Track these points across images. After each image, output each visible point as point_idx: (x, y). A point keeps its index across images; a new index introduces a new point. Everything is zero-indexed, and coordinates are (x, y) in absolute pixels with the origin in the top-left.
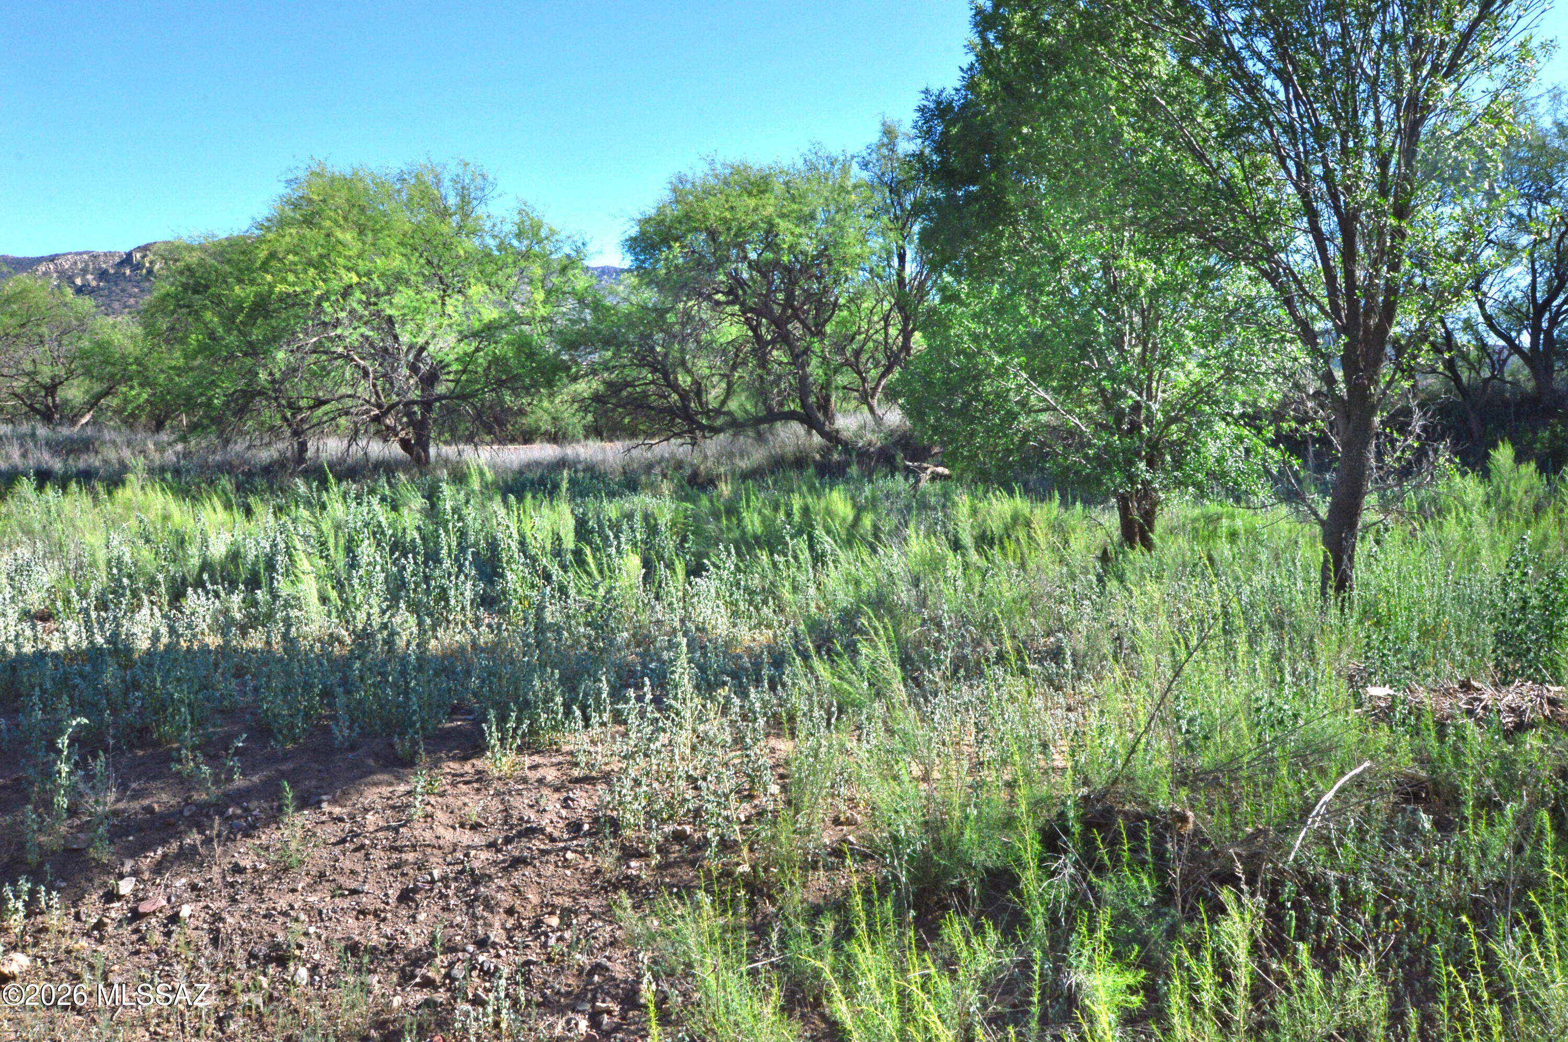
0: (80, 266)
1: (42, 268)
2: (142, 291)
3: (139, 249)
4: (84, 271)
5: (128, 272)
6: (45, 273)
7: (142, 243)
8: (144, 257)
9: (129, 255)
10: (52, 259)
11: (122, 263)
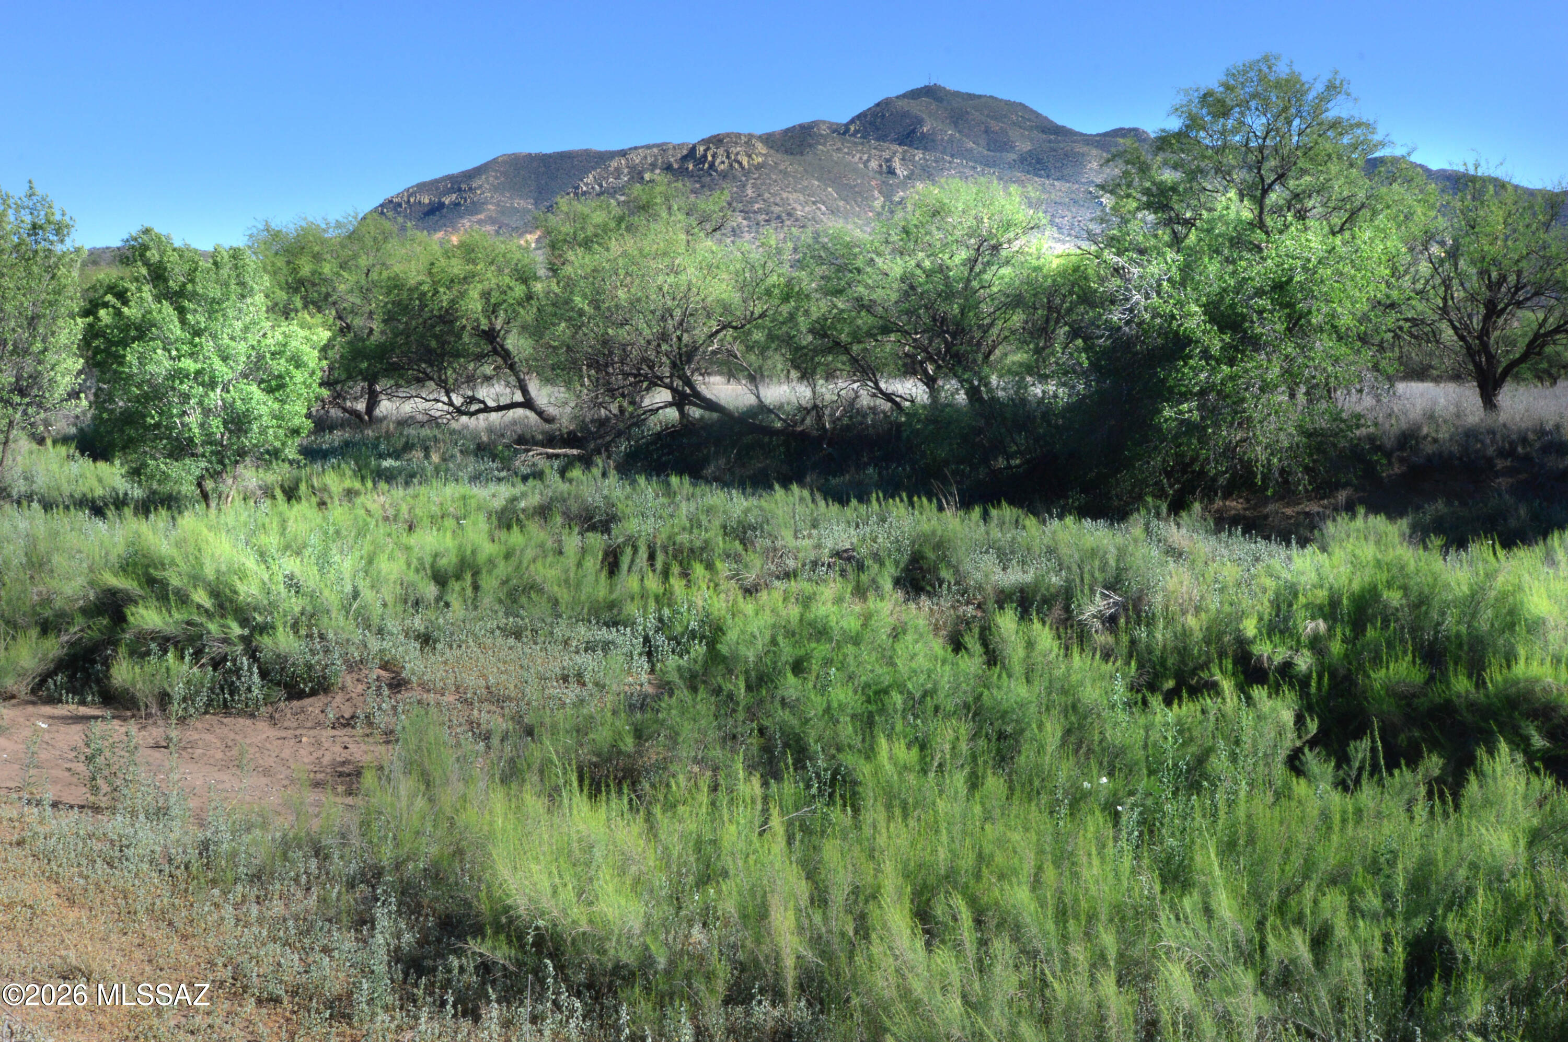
0: (649, 160)
1: (614, 164)
2: (703, 187)
3: (703, 142)
4: (653, 166)
5: (691, 167)
6: (617, 170)
7: (706, 135)
8: (708, 149)
9: (693, 149)
10: (623, 153)
11: (685, 158)
